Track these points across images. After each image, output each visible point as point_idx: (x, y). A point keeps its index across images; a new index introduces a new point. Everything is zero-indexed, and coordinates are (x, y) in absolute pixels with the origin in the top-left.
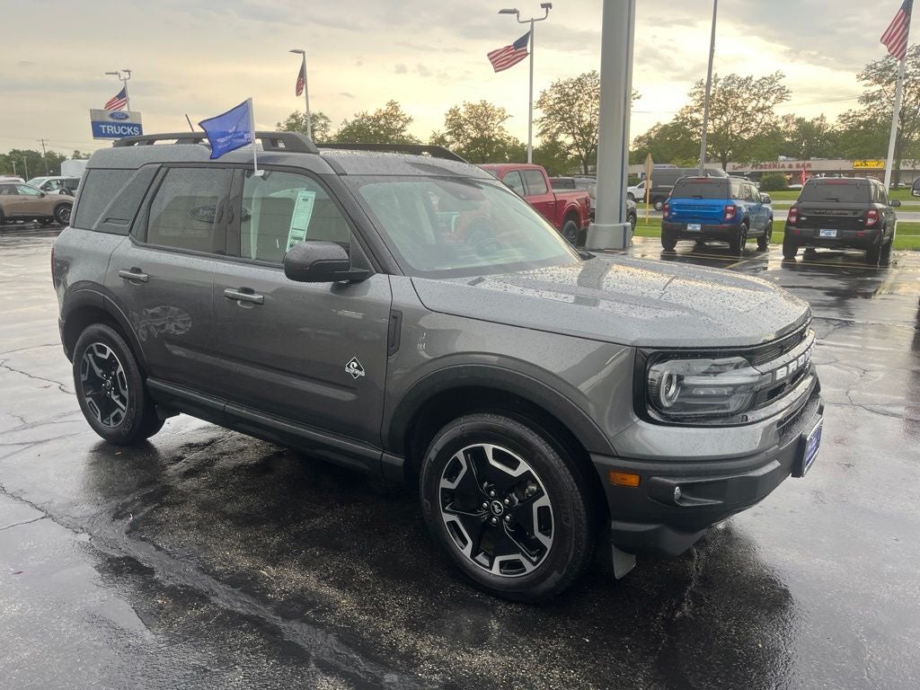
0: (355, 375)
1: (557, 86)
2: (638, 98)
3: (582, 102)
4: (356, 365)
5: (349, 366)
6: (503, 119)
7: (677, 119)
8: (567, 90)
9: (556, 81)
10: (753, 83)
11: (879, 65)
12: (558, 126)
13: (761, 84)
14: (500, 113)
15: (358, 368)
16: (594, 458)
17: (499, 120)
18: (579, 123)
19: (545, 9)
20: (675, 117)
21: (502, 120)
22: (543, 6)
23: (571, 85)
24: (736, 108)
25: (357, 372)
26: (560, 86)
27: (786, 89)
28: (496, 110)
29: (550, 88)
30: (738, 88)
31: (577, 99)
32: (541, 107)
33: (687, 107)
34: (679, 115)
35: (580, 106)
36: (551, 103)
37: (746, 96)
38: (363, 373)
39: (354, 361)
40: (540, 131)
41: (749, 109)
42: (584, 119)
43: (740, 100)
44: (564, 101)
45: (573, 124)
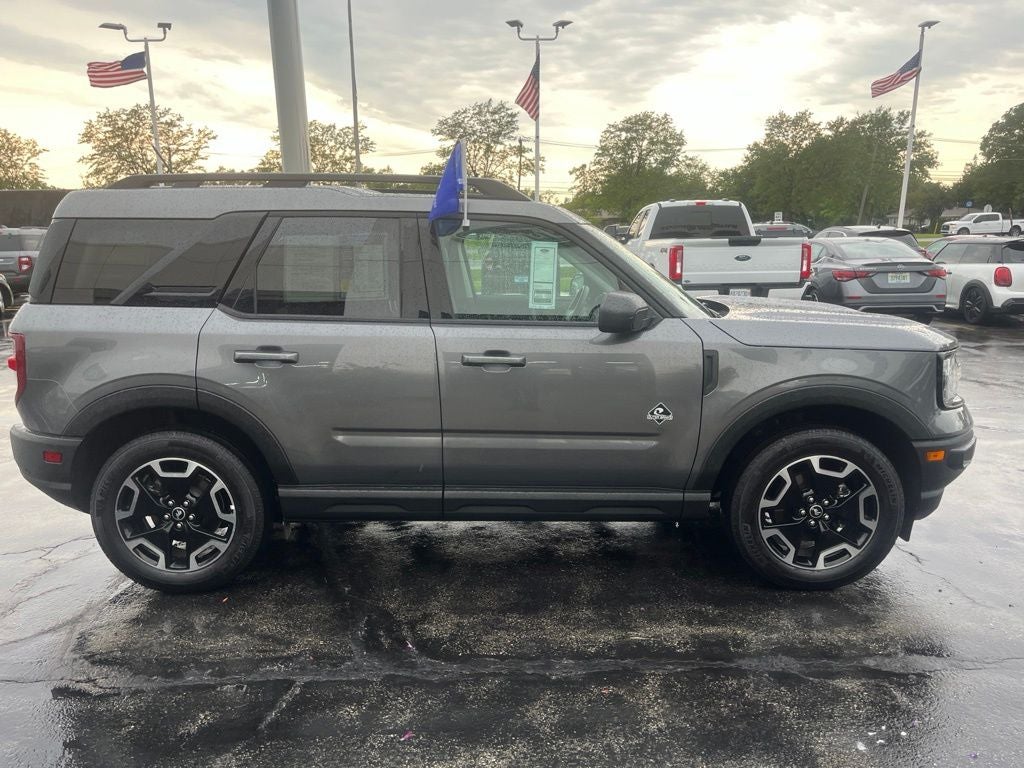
0: (659, 421)
1: (105, 117)
2: (214, 138)
3: (143, 137)
4: (661, 410)
5: (652, 413)
6: (35, 154)
7: (263, 163)
8: (120, 123)
9: (103, 111)
10: (337, 131)
11: (449, 121)
12: (115, 166)
13: (345, 133)
14: (30, 147)
15: (666, 413)
16: (916, 445)
17: (29, 155)
18: (143, 163)
19: (162, 29)
20: (260, 161)
21: (33, 156)
22: (160, 25)
23: (125, 117)
24: (324, 155)
25: (662, 417)
26: (110, 117)
27: (371, 140)
28: (23, 141)
29: (96, 119)
30: (323, 135)
31: (137, 134)
32: (88, 141)
33: (273, 152)
34: (264, 159)
35: (142, 142)
36: (101, 136)
37: (332, 144)
38: (671, 417)
39: (661, 406)
40: (92, 170)
41: (337, 157)
42: (149, 158)
43: (326, 148)
44: (118, 136)
45: (134, 163)
